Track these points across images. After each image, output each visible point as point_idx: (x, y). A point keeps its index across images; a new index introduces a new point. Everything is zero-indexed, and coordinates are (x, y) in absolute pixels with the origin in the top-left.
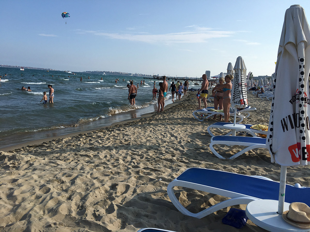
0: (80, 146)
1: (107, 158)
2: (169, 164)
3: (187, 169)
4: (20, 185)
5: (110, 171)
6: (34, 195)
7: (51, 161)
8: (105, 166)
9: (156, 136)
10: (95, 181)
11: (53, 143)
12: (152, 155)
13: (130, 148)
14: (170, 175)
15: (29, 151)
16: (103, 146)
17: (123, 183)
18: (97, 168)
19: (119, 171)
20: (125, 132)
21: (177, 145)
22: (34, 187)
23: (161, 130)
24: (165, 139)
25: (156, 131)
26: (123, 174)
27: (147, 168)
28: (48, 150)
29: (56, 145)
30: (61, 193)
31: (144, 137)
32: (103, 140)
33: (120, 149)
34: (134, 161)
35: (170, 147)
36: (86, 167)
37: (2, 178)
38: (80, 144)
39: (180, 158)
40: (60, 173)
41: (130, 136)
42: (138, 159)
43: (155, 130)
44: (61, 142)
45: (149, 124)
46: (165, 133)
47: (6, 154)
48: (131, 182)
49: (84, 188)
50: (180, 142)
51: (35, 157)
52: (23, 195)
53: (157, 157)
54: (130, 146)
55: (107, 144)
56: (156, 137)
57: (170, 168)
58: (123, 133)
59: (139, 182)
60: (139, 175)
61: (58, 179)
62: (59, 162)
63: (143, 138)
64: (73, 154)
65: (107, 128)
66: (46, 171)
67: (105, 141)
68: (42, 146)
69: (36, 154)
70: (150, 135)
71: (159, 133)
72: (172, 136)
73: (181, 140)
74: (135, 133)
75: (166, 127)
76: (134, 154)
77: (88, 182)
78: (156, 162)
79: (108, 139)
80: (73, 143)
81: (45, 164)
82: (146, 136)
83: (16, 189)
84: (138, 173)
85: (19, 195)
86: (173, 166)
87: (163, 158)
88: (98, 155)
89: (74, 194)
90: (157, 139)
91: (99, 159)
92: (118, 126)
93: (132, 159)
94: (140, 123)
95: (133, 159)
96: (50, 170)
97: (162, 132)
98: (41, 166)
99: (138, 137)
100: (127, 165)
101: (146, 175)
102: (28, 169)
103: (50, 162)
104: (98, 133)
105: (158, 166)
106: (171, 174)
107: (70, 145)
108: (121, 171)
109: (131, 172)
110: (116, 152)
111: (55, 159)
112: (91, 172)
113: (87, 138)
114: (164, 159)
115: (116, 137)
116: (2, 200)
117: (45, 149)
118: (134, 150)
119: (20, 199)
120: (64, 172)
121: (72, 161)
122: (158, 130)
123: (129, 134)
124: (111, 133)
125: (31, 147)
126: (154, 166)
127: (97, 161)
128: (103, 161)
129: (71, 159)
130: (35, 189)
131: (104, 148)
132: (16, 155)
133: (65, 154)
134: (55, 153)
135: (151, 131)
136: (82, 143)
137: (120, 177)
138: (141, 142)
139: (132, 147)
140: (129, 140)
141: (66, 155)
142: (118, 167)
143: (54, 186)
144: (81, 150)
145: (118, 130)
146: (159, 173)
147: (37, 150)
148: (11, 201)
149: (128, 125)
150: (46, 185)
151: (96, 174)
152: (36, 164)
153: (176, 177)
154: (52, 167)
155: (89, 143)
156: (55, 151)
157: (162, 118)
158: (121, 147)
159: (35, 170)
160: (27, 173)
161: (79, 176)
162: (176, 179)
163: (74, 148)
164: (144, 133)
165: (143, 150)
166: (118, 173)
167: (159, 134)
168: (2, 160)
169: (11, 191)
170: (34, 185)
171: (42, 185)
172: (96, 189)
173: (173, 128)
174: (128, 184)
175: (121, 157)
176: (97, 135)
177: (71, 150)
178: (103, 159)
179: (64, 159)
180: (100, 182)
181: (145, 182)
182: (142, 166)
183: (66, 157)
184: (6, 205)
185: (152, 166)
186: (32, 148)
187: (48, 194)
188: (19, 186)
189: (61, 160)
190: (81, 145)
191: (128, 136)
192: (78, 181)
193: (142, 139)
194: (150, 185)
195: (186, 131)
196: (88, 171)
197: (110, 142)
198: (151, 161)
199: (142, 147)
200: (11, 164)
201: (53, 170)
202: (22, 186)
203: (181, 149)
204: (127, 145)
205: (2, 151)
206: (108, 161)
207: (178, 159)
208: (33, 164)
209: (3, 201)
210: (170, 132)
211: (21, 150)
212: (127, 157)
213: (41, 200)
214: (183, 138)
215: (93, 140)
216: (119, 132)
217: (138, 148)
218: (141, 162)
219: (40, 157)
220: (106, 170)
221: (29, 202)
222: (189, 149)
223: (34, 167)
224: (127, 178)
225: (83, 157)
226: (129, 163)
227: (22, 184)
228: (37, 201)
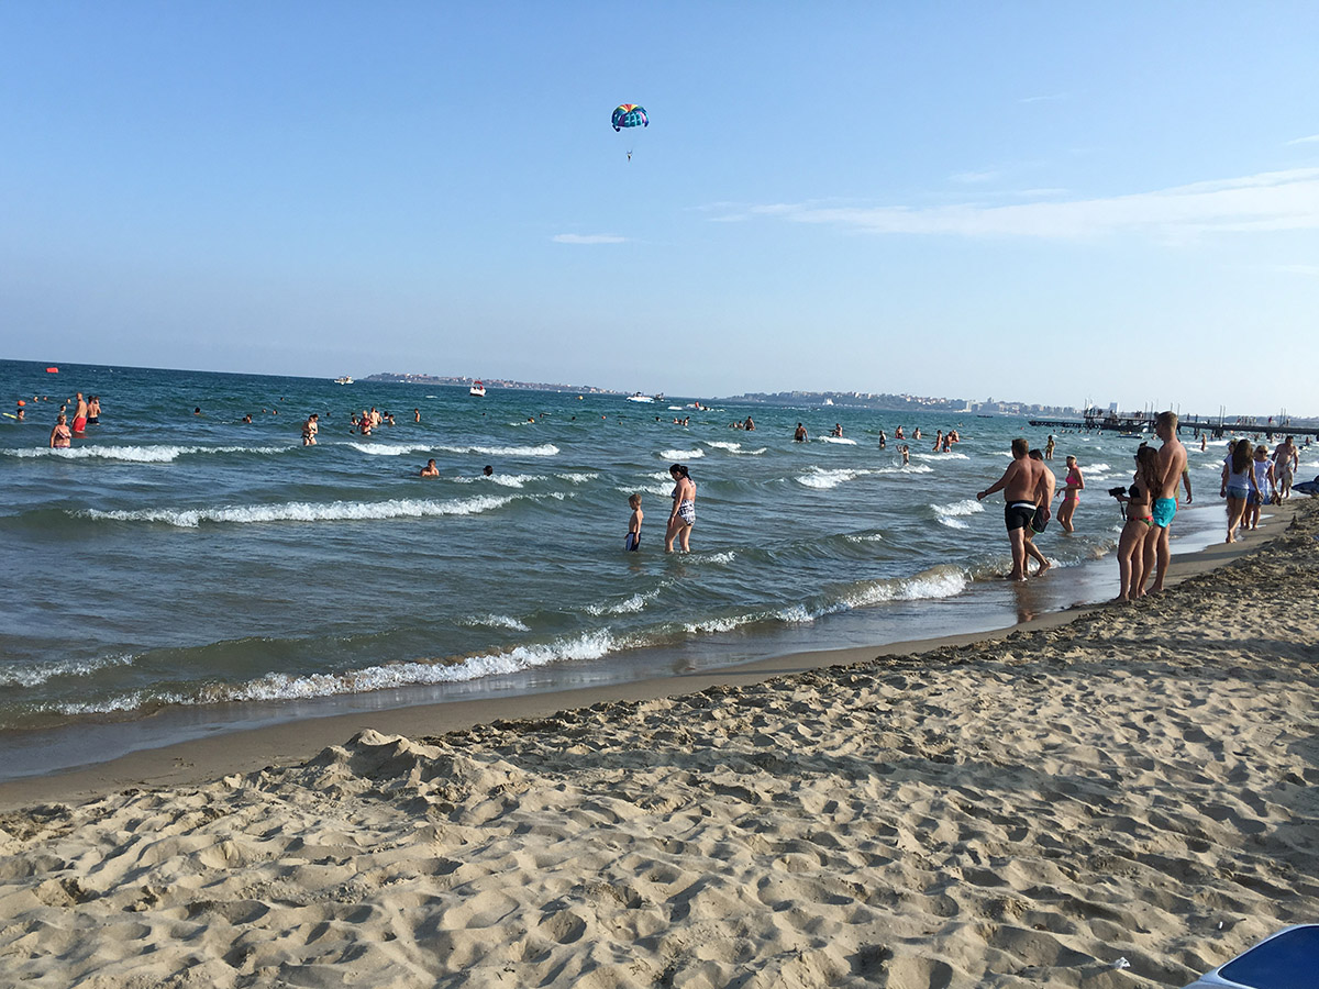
0: (710, 742)
1: (840, 818)
2: (1171, 886)
3: (1284, 928)
4: (464, 891)
5: (852, 879)
6: (518, 939)
7: (590, 798)
8: (830, 853)
9: (1095, 729)
10: (779, 919)
11: (596, 721)
12: (1076, 828)
13: (955, 780)
14: (1176, 947)
15: (503, 744)
16: (818, 756)
17: (916, 949)
18: (788, 859)
19: (899, 888)
20: (926, 697)
21: (1220, 789)
22: (521, 908)
23: (1128, 699)
24: (1150, 749)
25: (1098, 702)
26: (914, 902)
27: (1047, 894)
28: (576, 750)
29: (608, 728)
30: (628, 952)
31: (1028, 728)
32: (818, 726)
33: (904, 781)
34: (973, 844)
35: (1179, 798)
36: (742, 845)
37: (398, 850)
38: (712, 733)
39: (1238, 863)
40: (628, 859)
41: (956, 717)
42: (996, 839)
43: (1091, 698)
44: (629, 717)
45: (1057, 665)
46: (1149, 719)
47: (416, 749)
48: (961, 950)
49: (727, 944)
50: (1239, 775)
51: (525, 773)
52: (476, 936)
53: (1103, 841)
54: (951, 770)
55: (837, 745)
56: (1098, 737)
57: (1180, 907)
58: (918, 698)
59: (1004, 962)
60: (1002, 920)
61: (618, 883)
62: (621, 808)
63: (1024, 736)
64: (679, 778)
65: (835, 670)
66: (569, 840)
67: (826, 730)
68: (550, 727)
69: (530, 761)
70: (1064, 721)
71: (1113, 714)
72: (1193, 734)
73: (1248, 764)
74: (981, 702)
75: (1155, 683)
76: (974, 811)
77: (748, 921)
78: (1095, 869)
79: (843, 722)
80: (681, 726)
81: (563, 810)
82: (1039, 727)
83: (449, 906)
84: (994, 908)
85: (460, 932)
86: (1196, 901)
87: (1137, 847)
88: (796, 794)
89: (683, 963)
90: (1104, 745)
91: (801, 815)
92: (893, 662)
93: (962, 837)
94: (1009, 656)
95: (967, 834)
96: (584, 837)
97: (1135, 711)
98: (549, 817)
99: (994, 726)
100: (937, 863)
101: (1041, 928)
102: (498, 821)
103: (585, 805)
104: (793, 690)
105: (1106, 890)
106: (1184, 944)
107: (668, 736)
108: (906, 891)
109: (962, 902)
110: (884, 789)
111: (605, 794)
112: (761, 875)
113: (742, 712)
114: (1139, 854)
115: (883, 716)
116: (399, 943)
117: (566, 743)
118: (976, 790)
119: (463, 948)
120: (642, 856)
121: (678, 809)
122: (1111, 699)
123: (951, 706)
124: (857, 695)
125: (508, 727)
126: (1085, 886)
127: (789, 827)
128: (816, 828)
129: (674, 800)
130: (525, 916)
131: (825, 766)
132: (453, 756)
133: (648, 776)
134: (606, 763)
135: (1067, 701)
136: (721, 732)
137: (901, 918)
138: (1012, 752)
139: (962, 773)
140: (950, 735)
141: (651, 779)
142: (891, 865)
143: (599, 914)
144: (715, 762)
145: (890, 681)
146: (1111, 928)
147: (534, 746)
148: (429, 952)
149: (946, 660)
150: (569, 907)
151: (786, 890)
152: (529, 807)
153: (1216, 962)
154: (592, 826)
155: (751, 734)
156: (604, 758)
157: (1130, 635)
158: (907, 767)
159: (523, 829)
160: (492, 838)
161: (708, 885)
162: (1215, 976)
163: (685, 750)
164: (1031, 708)
165: (1022, 794)
166: (894, 898)
167: (1115, 718)
168: (400, 775)
169: (431, 910)
170: (521, 899)
171: (550, 900)
172: (783, 957)
173: (1199, 695)
174: (943, 958)
175: (905, 819)
176: (789, 699)
177: (673, 757)
178: (818, 819)
179: (642, 796)
180: (804, 929)
181: (1032, 961)
182: (1016, 876)
183: (652, 789)
184: (412, 967)
185: (1072, 886)
186: (511, 733)
187: (573, 945)
188: (461, 893)
189: (629, 800)
190: (718, 742)
191: (944, 718)
192: (702, 907)
193: (1018, 739)
194: (1062, 985)
195: (1275, 718)
196: (748, 867)
197: (852, 737)
198: (1066, 856)
199: (1017, 779)
200: (431, 793)
201: (596, 840)
202: (474, 893)
203: (1248, 812)
204: (938, 759)
205: (399, 737)
206: (845, 829)
207: (1224, 867)
208: (517, 805)
209: (403, 948)
210: (1176, 715)
211: (471, 740)
212: (938, 821)
213: (546, 966)
214: (1260, 756)
215: (772, 723)
216: (896, 693)
217: (998, 783)
218: (1014, 854)
219: (543, 777)
220: (830, 875)
221: (501, 970)
222: (1293, 818)
223: (520, 816)
224: (939, 928)
225: (725, 797)
226: (947, 856)
227: (474, 886)
228: (532, 971)
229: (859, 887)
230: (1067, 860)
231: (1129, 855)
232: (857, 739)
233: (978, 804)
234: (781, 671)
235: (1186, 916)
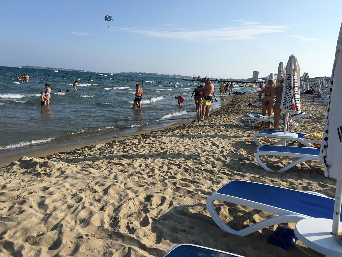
0: (113, 153)
1: (142, 168)
2: (209, 175)
3: (229, 181)
4: (51, 194)
5: (145, 181)
6: (65, 204)
7: (83, 168)
8: (140, 176)
9: (195, 144)
10: (129, 192)
11: (85, 150)
14: (210, 188)
15: (61, 157)
16: (138, 154)
17: (158, 194)
18: (131, 178)
19: (155, 182)
20: (161, 140)
21: (218, 155)
22: (66, 196)
24: (205, 148)
25: (196, 139)
26: (158, 184)
27: (185, 180)
28: (80, 157)
29: (88, 152)
30: (93, 203)
31: (182, 145)
33: (156, 158)
34: (170, 171)
35: (211, 157)
36: (120, 176)
37: (33, 186)
38: (113, 151)
39: (222, 170)
40: (93, 182)
41: (167, 144)
42: (175, 169)
44: (93, 149)
46: (205, 142)
47: (37, 160)
48: (168, 193)
49: (117, 199)
50: (222, 152)
51: (67, 164)
52: (54, 204)
53: (196, 168)
54: (166, 155)
55: (142, 152)
56: (196, 146)
57: (211, 179)
58: (159, 140)
59: (176, 195)
60: (176, 186)
61: (91, 188)
62: (91, 170)
64: (106, 162)
65: (142, 135)
66: (78, 179)
67: (139, 149)
68: (74, 152)
69: (68, 161)
70: (189, 143)
71: (198, 141)
72: (214, 144)
73: (224, 149)
74: (172, 140)
75: (206, 134)
76: (171, 164)
77: (122, 193)
78: (195, 173)
79: (143, 146)
80: (106, 150)
81: (77, 172)
82: (184, 145)
83: (47, 198)
84: (174, 184)
85: (50, 204)
86: (214, 178)
87: (203, 168)
88: (133, 163)
89: (106, 204)
90: (197, 148)
91: (134, 168)
93: (168, 169)
94: (178, 130)
96: (82, 178)
97: (202, 140)
98: (73, 174)
99: (175, 145)
100: (163, 175)
101: (184, 187)
102: (60, 176)
103: (82, 170)
104: (132, 140)
105: (197, 177)
106: (211, 187)
107: (103, 152)
108: (156, 182)
109: (168, 183)
110: (152, 161)
111: (88, 167)
112: (125, 182)
113: (121, 146)
114: (203, 169)
115: (152, 145)
116: (33, 208)
117: (78, 156)
118: (171, 159)
119: (51, 208)
120: (97, 181)
121: (105, 169)
122: (198, 138)
123: (166, 141)
124: (146, 140)
125: (63, 153)
126: (192, 177)
127: (131, 170)
128: (137, 170)
129: (104, 167)
130: (67, 198)
131: (139, 156)
132: (48, 161)
133: (98, 162)
134: (88, 160)
135: (190, 139)
136: (116, 151)
137: (155, 188)
138: (179, 150)
139: (168, 156)
140: (166, 148)
141: (99, 163)
142: (153, 177)
143: (86, 195)
144: (114, 158)
145: (153, 137)
146: (198, 185)
147: (69, 157)
148: (42, 209)
149: (165, 132)
150: (78, 195)
151: (130, 184)
152: (68, 172)
153: (216, 189)
154: (84, 175)
155: (122, 151)
156: (87, 159)
157: (202, 124)
158: (157, 155)
159: (67, 177)
160: (58, 180)
161: (112, 186)
162: (216, 192)
163: (107, 155)
164: (182, 141)
165: (180, 159)
166: (154, 184)
167: (199, 142)
168: (33, 167)
169: (42, 199)
170: (66, 194)
171: (74, 193)
172: (129, 200)
173: (215, 136)
174: (164, 195)
175: (156, 167)
176: (131, 142)
177: (104, 157)
178: (138, 168)
179: (97, 167)
180: (134, 193)
181: (182, 194)
182: (179, 176)
183: (99, 165)
184: (37, 214)
185: (190, 177)
186: (63, 155)
187: (80, 203)
188: (50, 194)
189: (93, 168)
190: (115, 153)
191: (165, 144)
192: (111, 191)
193: (180, 148)
194: (188, 198)
195: (228, 140)
196: (122, 181)
199: (179, 156)
200: (42, 171)
201: (85, 178)
202: (53, 194)
203: (223, 159)
204: (163, 153)
205: (33, 158)
206: (143, 170)
207: (219, 170)
208: (65, 172)
209: (35, 209)
210: (210, 140)
211: (53, 157)
212: (163, 166)
213: (72, 209)
214: (226, 148)
215: (127, 148)
216: (155, 139)
217: (176, 157)
218: (179, 172)
219: (72, 164)
220: (140, 180)
221: (61, 211)
222: (232, 160)
223: (66, 174)
224: (163, 189)
225: (116, 165)
226: (165, 174)
227: (54, 192)
228: (69, 211)
229: (146, 183)
230: (189, 172)
231: (201, 170)
232: (146, 150)
233: (172, 162)
234: (129, 136)
235: (212, 181)
